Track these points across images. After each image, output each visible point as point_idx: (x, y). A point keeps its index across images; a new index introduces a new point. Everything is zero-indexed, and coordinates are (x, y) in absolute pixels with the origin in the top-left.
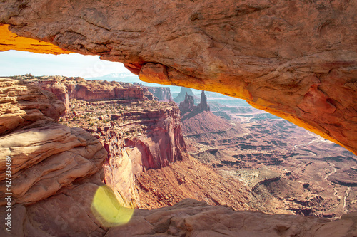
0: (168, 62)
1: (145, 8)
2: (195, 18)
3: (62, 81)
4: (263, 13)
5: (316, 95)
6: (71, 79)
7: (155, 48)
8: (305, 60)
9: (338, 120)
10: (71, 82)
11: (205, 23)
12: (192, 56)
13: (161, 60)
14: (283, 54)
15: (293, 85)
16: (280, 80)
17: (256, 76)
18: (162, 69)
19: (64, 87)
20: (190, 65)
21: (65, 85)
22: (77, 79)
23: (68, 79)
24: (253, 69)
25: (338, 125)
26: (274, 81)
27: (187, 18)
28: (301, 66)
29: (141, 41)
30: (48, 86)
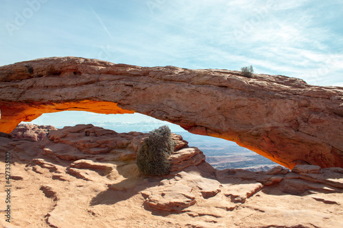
0: (207, 126)
1: (196, 103)
2: (219, 109)
3: (33, 129)
4: (246, 108)
5: (267, 139)
6: (42, 127)
7: (202, 120)
8: (261, 126)
9: (276, 149)
10: (42, 130)
11: (223, 111)
12: (218, 124)
13: (205, 126)
14: (253, 124)
15: (258, 135)
16: (252, 134)
17: (243, 132)
18: (204, 129)
19: (36, 135)
20: (217, 128)
21: (36, 133)
22: (48, 127)
23: (39, 127)
24: (242, 129)
25: (276, 152)
26: (250, 134)
27: (215, 108)
28: (260, 128)
29: (196, 117)
30: (20, 133)
